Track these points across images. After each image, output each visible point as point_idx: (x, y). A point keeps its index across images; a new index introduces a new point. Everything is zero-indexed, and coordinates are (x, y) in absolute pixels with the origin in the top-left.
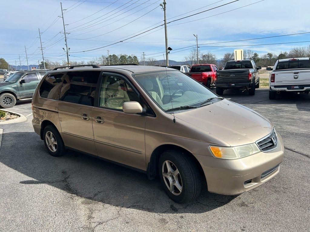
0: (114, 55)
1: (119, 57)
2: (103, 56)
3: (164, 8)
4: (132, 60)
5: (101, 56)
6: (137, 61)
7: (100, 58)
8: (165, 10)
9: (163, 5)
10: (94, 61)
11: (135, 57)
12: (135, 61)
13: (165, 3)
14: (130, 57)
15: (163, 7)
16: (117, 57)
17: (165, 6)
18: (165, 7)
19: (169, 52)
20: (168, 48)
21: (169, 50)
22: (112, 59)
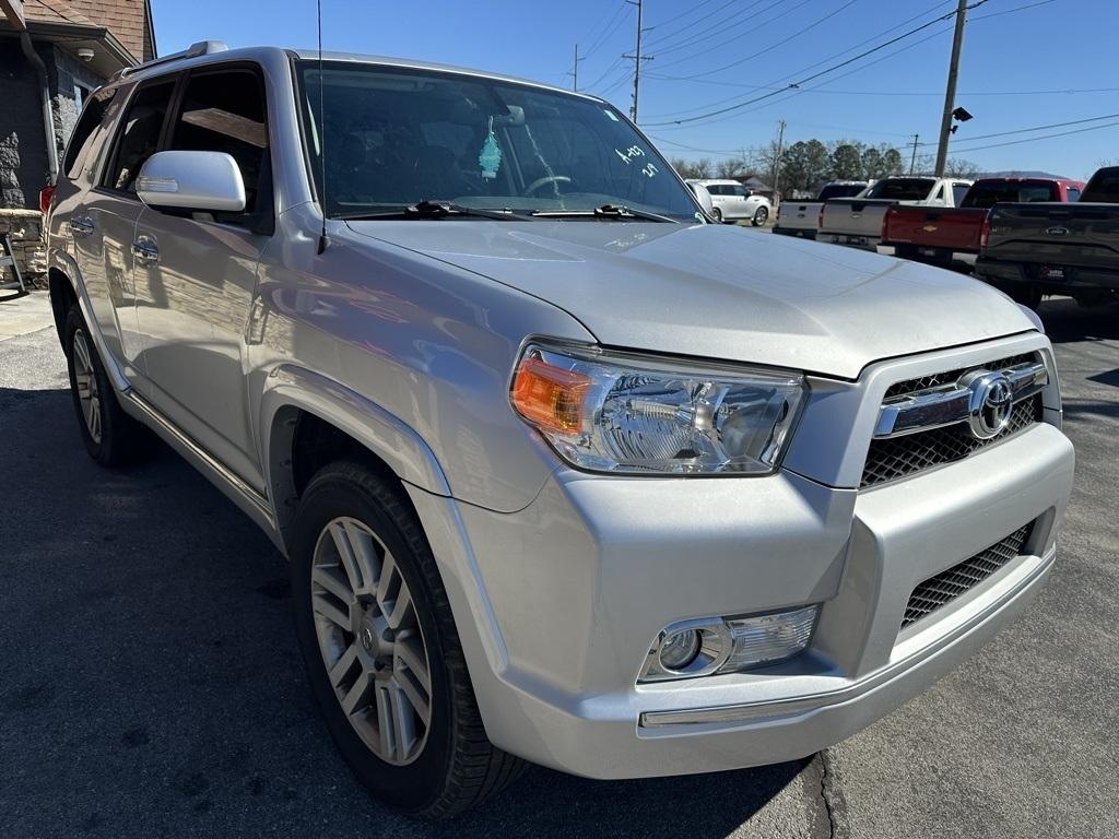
0: (814, 144)
2: (774, 145)
4: (880, 163)
5: (767, 145)
6: (900, 168)
7: (763, 152)
10: (742, 160)
11: (894, 155)
12: (890, 168)
14: (873, 150)
16: (823, 149)
19: (956, 127)
20: (955, 113)
21: (957, 118)
22: (805, 156)
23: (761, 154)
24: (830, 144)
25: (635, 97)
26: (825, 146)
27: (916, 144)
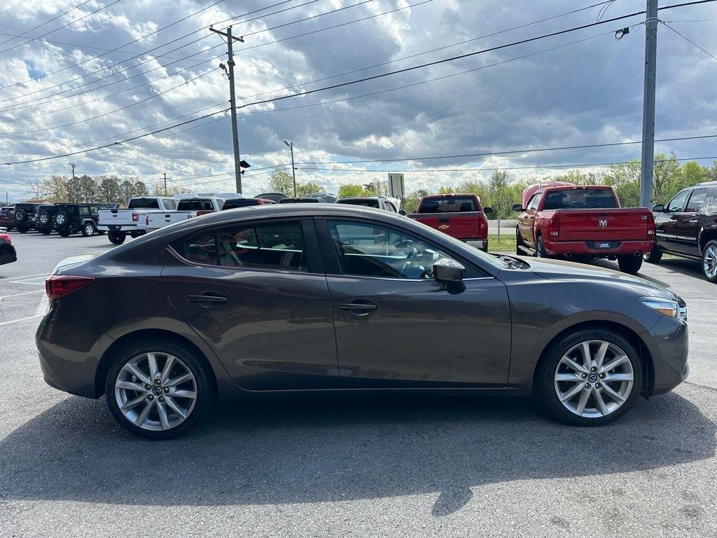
0: (86, 178)
1: (100, 183)
3: (228, 73)
4: (133, 189)
8: (231, 78)
9: (227, 67)
11: (141, 185)
13: (231, 64)
14: (127, 183)
15: (226, 71)
17: (231, 68)
18: (232, 72)
19: (243, 171)
20: (240, 163)
21: (243, 166)
22: (81, 186)
24: (96, 178)
26: (93, 179)
27: (165, 179)
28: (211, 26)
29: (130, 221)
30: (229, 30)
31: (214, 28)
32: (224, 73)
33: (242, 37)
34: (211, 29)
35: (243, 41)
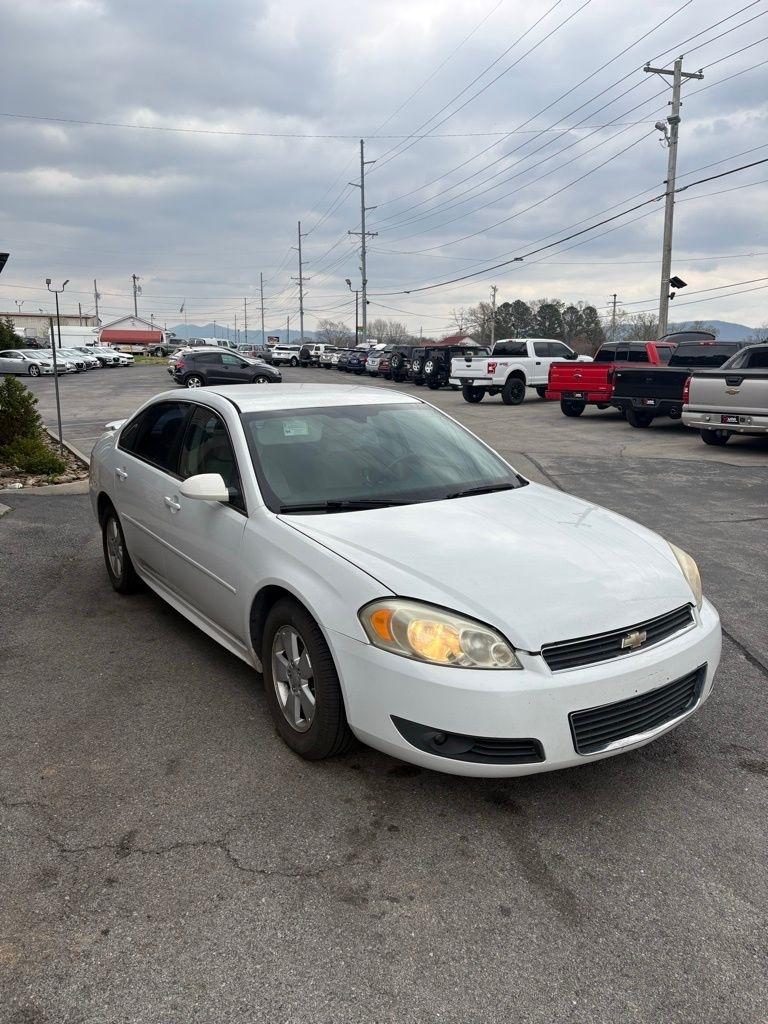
0: (519, 304)
1: (536, 309)
2: (483, 307)
3: (669, 135)
4: (579, 318)
5: (476, 306)
6: (597, 323)
7: (473, 313)
8: (672, 143)
9: (669, 127)
11: (591, 311)
12: (588, 323)
13: (674, 121)
14: (572, 309)
15: (666, 133)
16: (527, 309)
17: (673, 129)
18: (675, 133)
19: (673, 294)
20: (671, 281)
21: (673, 286)
22: (512, 315)
23: (471, 315)
24: (533, 303)
25: (363, 270)
26: (528, 305)
27: (615, 303)
28: (648, 64)
29: (484, 373)
30: (678, 64)
31: (653, 66)
32: (663, 137)
33: (701, 71)
34: (647, 70)
35: (700, 77)
